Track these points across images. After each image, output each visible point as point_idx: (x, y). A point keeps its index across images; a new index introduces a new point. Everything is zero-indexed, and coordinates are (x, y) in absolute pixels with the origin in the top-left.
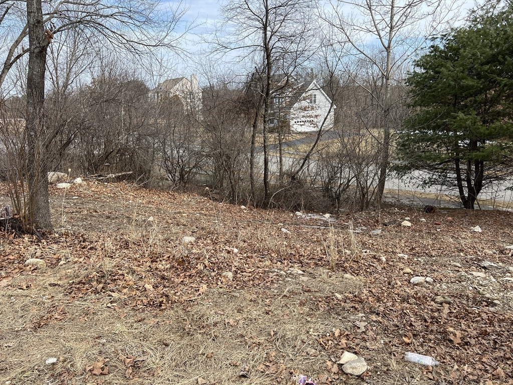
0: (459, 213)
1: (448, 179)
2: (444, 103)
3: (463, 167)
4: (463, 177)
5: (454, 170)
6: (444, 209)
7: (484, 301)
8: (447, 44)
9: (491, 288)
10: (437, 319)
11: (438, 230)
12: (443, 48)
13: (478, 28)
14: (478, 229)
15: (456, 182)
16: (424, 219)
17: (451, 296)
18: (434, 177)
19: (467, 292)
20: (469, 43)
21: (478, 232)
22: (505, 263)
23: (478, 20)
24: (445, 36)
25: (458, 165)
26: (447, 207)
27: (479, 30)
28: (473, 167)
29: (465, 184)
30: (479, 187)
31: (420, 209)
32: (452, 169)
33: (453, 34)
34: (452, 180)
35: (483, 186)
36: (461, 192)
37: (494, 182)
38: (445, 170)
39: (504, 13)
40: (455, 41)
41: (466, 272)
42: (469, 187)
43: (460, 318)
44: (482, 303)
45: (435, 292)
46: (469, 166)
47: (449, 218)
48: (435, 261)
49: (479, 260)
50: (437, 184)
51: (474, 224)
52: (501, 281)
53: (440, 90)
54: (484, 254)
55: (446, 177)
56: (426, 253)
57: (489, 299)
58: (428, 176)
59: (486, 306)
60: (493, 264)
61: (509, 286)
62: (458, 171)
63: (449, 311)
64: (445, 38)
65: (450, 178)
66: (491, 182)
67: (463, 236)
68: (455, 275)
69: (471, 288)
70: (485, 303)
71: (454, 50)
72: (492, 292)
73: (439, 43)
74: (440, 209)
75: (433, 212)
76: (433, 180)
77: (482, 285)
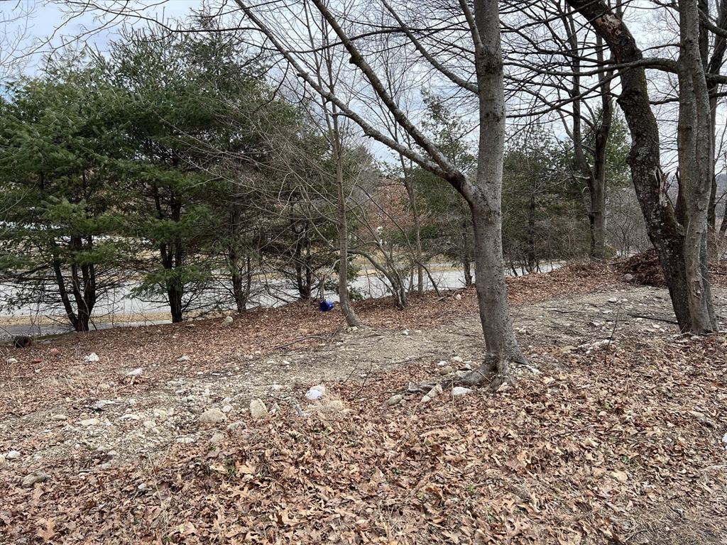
0: (68, 340)
1: (47, 293)
2: (26, 183)
3: (66, 273)
4: (68, 288)
5: (54, 280)
6: (48, 337)
7: (95, 458)
8: (16, 96)
9: (106, 436)
10: (22, 514)
11: (36, 371)
12: (11, 102)
13: (59, 84)
14: (93, 357)
15: (59, 296)
16: (13, 359)
17: (48, 467)
18: (26, 292)
19: (73, 452)
20: (49, 101)
21: (94, 361)
22: (125, 395)
23: (59, 73)
24: (12, 84)
25: (58, 273)
26: (52, 333)
27: (60, 88)
28: (80, 273)
29: (72, 297)
30: (91, 299)
31: (7, 343)
32: (50, 278)
33: (24, 84)
34: (53, 294)
35: (97, 297)
36: (68, 308)
37: (110, 290)
38: (40, 280)
39: (92, 71)
40: (29, 95)
41: (73, 424)
42: (79, 300)
43: (59, 497)
44: (93, 462)
45: (23, 470)
46: (74, 272)
47: (52, 350)
48: (27, 421)
49: (92, 401)
50: (31, 302)
51: (88, 352)
52: (119, 422)
53: (15, 162)
54: (98, 392)
55: (43, 290)
56: (11, 413)
57: (102, 452)
58: (15, 291)
59: (98, 464)
60: (110, 402)
61: (128, 426)
62: (60, 280)
63: (43, 493)
64: (13, 88)
65: (49, 291)
66: (106, 291)
67: (73, 373)
68: (55, 434)
69: (78, 446)
70: (97, 461)
71: (29, 107)
72: (107, 440)
73: (4, 94)
74: (39, 339)
75: (29, 345)
76: (24, 297)
77: (93, 437)
